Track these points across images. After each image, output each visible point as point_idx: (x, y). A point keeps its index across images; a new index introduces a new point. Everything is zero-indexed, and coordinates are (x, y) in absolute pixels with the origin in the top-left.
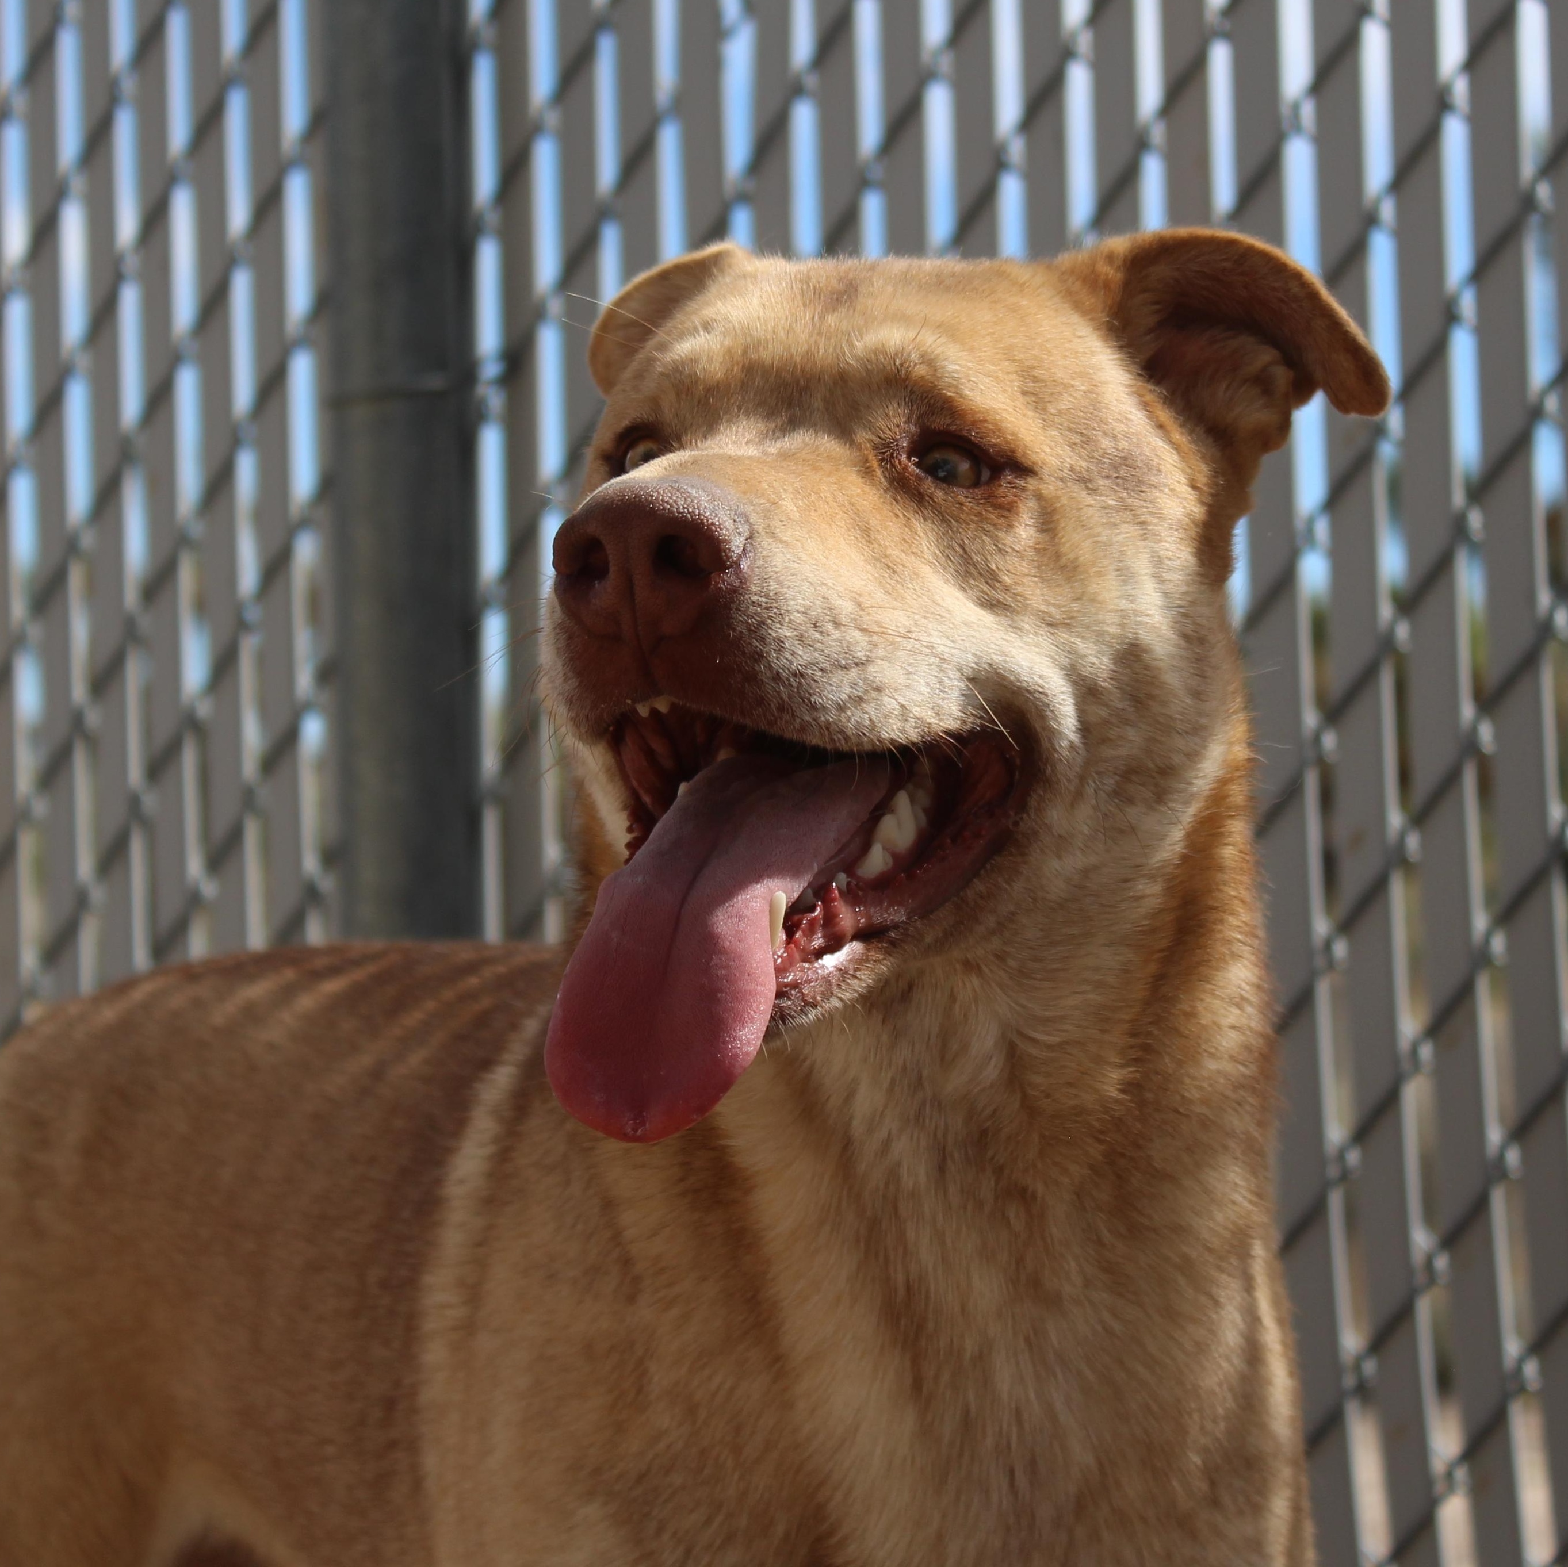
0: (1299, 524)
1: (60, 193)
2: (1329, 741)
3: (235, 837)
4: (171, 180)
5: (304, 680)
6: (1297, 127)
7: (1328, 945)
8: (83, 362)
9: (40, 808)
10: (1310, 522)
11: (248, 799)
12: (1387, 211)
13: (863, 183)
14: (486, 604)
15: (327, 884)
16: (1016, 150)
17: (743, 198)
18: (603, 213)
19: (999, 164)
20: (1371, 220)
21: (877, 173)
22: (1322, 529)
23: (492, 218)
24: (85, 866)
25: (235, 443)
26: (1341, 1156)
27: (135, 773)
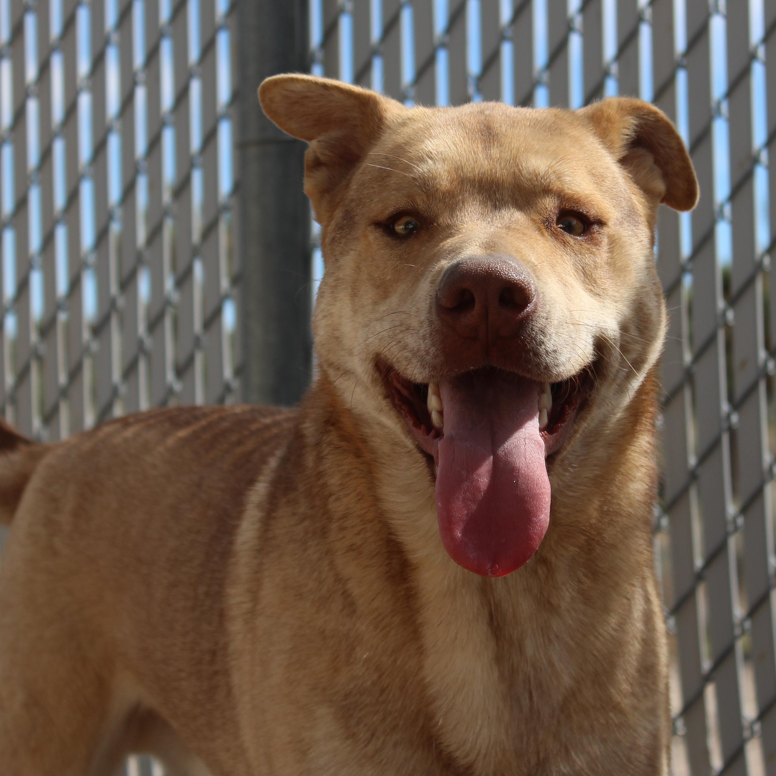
0: (716, 207)
1: (106, 42)
2: (730, 315)
3: (190, 361)
4: (161, 36)
5: (225, 283)
6: (717, 10)
7: (728, 417)
8: (117, 125)
9: (95, 346)
10: (722, 207)
11: (197, 343)
12: (761, 52)
13: (502, 38)
14: (314, 246)
15: (235, 384)
16: (578, 22)
17: (443, 45)
18: (374, 52)
19: (569, 29)
20: (753, 57)
21: (509, 33)
22: (727, 210)
23: (319, 55)
24: (116, 375)
25: (192, 166)
26: (734, 521)
27: (142, 328)
